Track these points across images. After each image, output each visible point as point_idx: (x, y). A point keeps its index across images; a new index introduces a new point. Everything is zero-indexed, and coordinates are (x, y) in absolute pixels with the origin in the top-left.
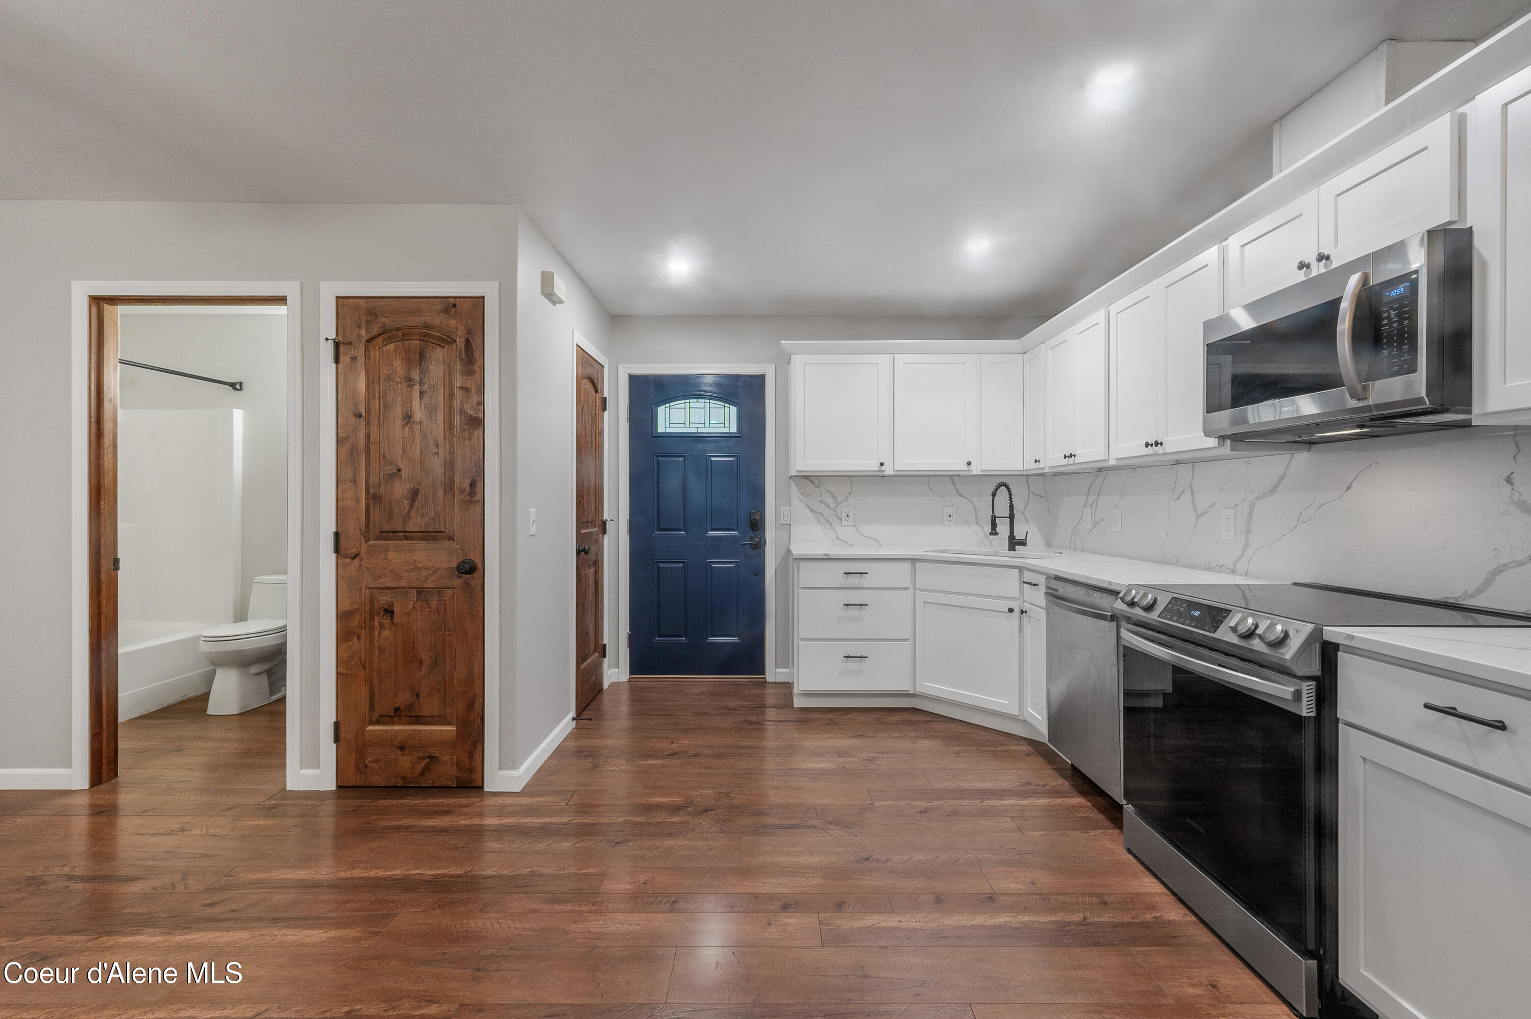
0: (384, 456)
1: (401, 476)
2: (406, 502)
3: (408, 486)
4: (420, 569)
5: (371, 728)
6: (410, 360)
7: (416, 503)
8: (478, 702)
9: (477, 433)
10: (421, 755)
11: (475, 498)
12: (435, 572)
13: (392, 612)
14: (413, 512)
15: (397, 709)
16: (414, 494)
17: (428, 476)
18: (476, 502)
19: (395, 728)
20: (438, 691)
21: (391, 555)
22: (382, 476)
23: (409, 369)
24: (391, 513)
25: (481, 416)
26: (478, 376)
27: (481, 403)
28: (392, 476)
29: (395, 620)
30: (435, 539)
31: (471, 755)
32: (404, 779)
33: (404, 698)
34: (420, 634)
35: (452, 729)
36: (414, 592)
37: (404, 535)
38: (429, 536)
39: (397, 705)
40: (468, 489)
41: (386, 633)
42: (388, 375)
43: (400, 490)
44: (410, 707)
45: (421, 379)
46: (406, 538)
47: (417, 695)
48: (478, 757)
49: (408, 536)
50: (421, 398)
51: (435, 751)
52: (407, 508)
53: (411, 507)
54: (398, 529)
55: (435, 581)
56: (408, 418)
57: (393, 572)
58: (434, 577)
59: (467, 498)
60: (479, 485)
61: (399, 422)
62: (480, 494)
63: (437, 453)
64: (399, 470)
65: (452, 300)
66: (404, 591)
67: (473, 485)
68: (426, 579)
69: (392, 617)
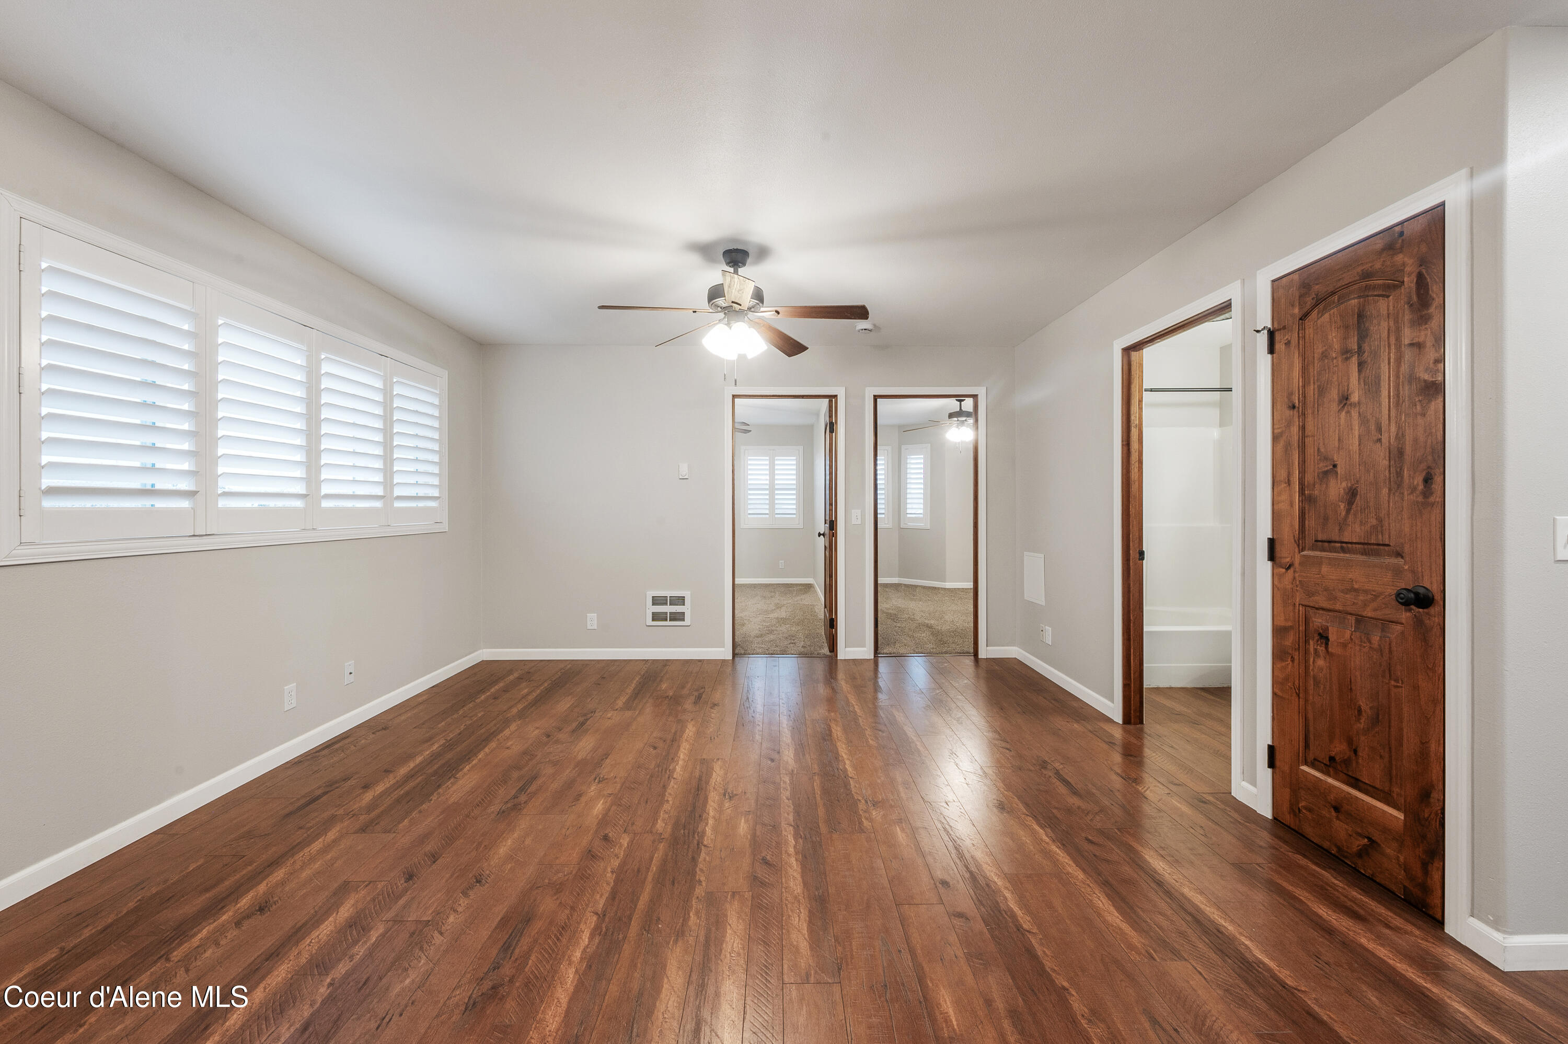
0: (1318, 449)
1: (1337, 473)
2: (1342, 506)
3: (1344, 484)
4: (1356, 590)
5: (1304, 768)
6: (1347, 327)
7: (1354, 506)
8: (1435, 795)
9: (1435, 405)
10: (1359, 830)
11: (1432, 499)
12: (1376, 597)
13: (1327, 639)
14: (1351, 518)
15: (1332, 759)
16: (1352, 494)
17: (1368, 471)
18: (1433, 504)
19: (1330, 780)
20: (1381, 757)
21: (1325, 569)
22: (1316, 474)
23: (1345, 338)
24: (1326, 519)
25: (1440, 378)
26: (1434, 323)
27: (1441, 360)
28: (1326, 473)
29: (1330, 650)
30: (1377, 554)
31: (1425, 866)
32: (1339, 849)
33: (1339, 748)
34: (1358, 673)
35: (1399, 816)
36: (1352, 619)
37: (1342, 547)
38: (1370, 548)
39: (1333, 754)
40: (1421, 487)
41: (1321, 662)
42: (1323, 353)
43: (1336, 489)
44: (1347, 762)
45: (1360, 347)
46: (1343, 550)
47: (1355, 752)
48: (1436, 876)
49: (1345, 546)
50: (1360, 371)
51: (1376, 836)
52: (1344, 513)
53: (1348, 511)
54: (1334, 539)
55: (1375, 610)
56: (1344, 399)
57: (1326, 589)
58: (1374, 605)
59: (1420, 499)
60: (1438, 479)
61: (1335, 407)
62: (1439, 493)
63: (1380, 440)
64: (1335, 466)
65: (1397, 229)
66: (1341, 615)
67: (1428, 480)
68: (1365, 605)
69: (1327, 644)
